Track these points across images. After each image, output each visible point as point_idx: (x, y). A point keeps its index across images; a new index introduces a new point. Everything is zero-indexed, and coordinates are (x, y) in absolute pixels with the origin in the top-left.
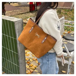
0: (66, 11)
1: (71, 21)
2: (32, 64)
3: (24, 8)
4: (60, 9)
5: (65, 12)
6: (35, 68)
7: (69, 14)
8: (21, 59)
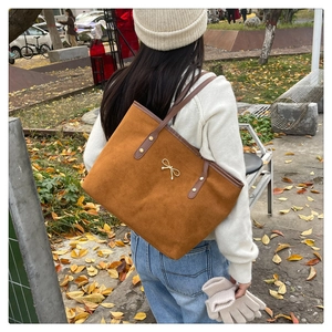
0: (243, 66)
1: (259, 106)
2: (94, 283)
3: (72, 72)
4: (223, 60)
5: (239, 73)
6: (106, 296)
7: (258, 80)
8: (35, 261)
